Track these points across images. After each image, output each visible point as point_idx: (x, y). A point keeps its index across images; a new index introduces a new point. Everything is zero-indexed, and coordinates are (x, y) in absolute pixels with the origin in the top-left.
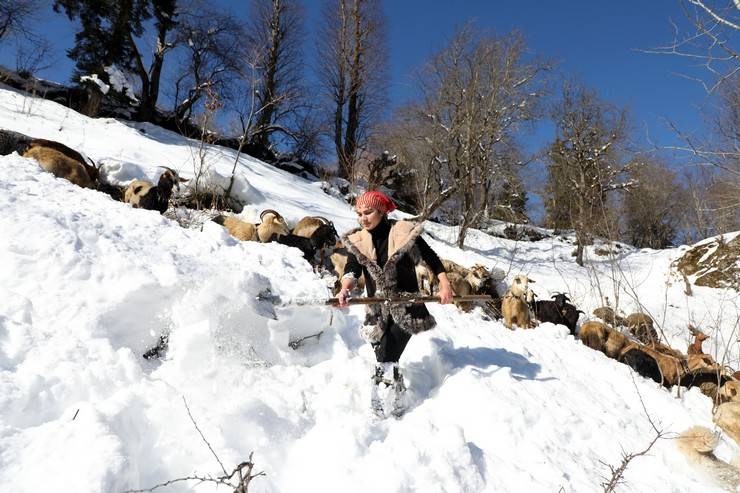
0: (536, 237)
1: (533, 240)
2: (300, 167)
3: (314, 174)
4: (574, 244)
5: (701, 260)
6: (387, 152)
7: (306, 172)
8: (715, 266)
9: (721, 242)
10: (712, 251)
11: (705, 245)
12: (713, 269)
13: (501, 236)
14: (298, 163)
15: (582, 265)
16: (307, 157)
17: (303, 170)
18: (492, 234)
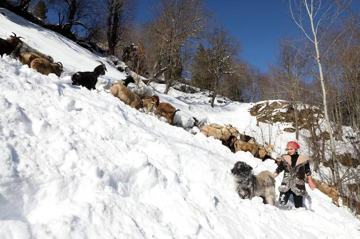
0: (193, 92)
1: (192, 93)
2: (90, 46)
3: (96, 51)
4: (209, 96)
5: (259, 110)
6: (133, 44)
7: (92, 49)
8: (265, 114)
9: (267, 104)
10: (263, 107)
11: (261, 104)
12: (264, 115)
13: (179, 90)
14: (88, 43)
15: (213, 107)
16: (93, 41)
17: (91, 47)
18: (175, 88)
